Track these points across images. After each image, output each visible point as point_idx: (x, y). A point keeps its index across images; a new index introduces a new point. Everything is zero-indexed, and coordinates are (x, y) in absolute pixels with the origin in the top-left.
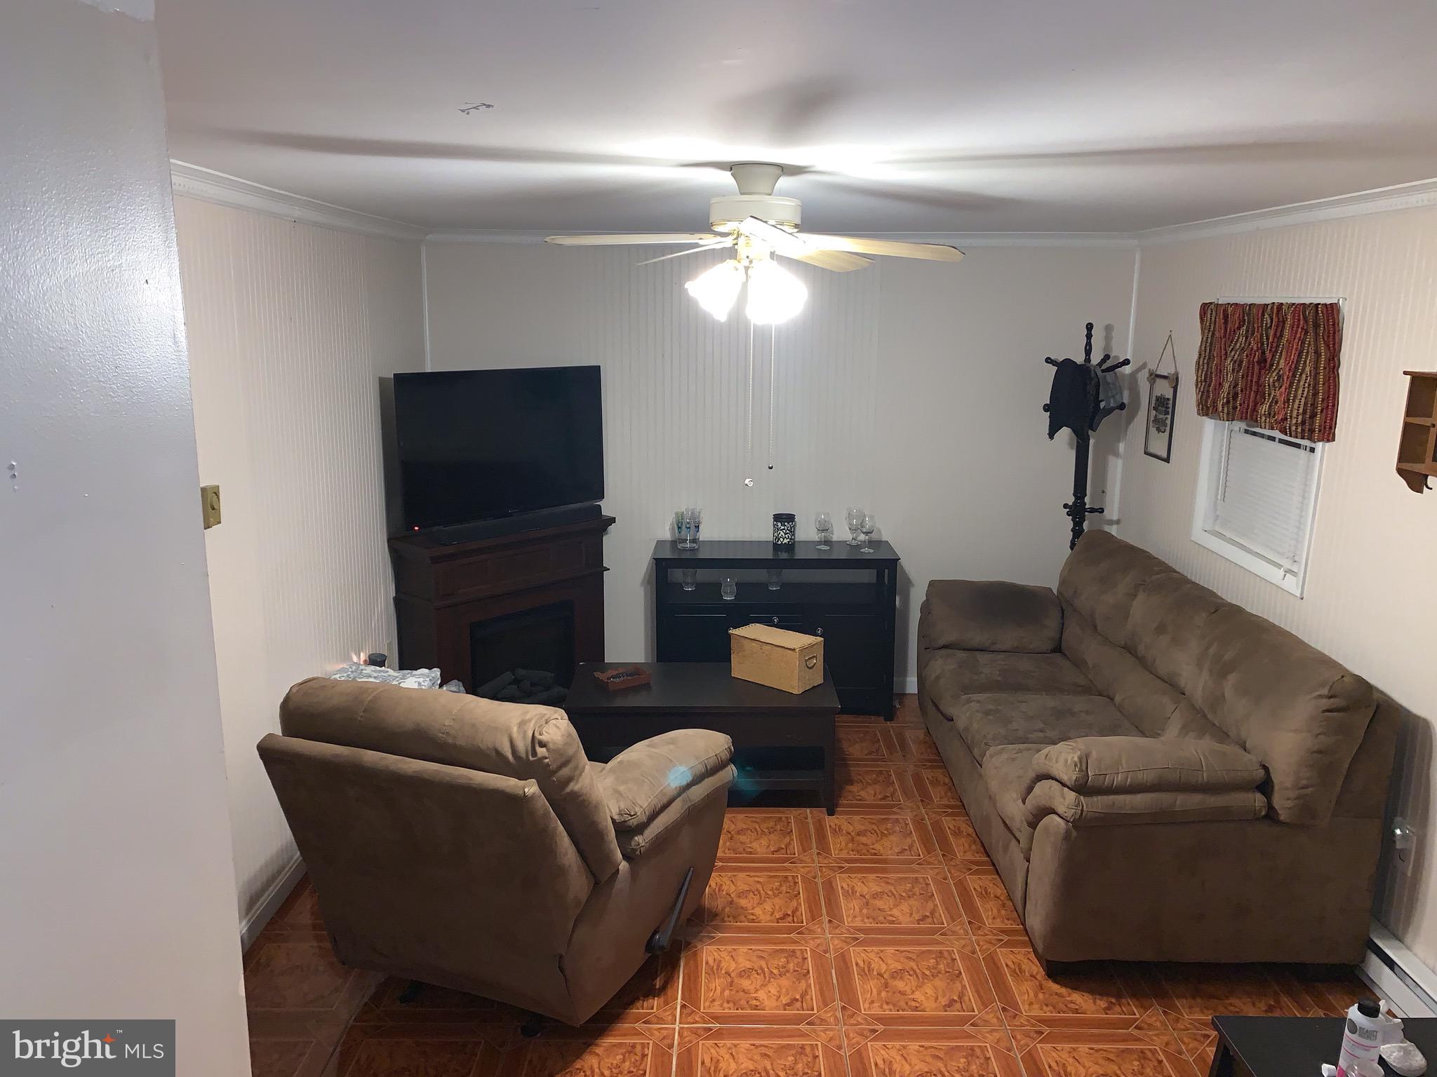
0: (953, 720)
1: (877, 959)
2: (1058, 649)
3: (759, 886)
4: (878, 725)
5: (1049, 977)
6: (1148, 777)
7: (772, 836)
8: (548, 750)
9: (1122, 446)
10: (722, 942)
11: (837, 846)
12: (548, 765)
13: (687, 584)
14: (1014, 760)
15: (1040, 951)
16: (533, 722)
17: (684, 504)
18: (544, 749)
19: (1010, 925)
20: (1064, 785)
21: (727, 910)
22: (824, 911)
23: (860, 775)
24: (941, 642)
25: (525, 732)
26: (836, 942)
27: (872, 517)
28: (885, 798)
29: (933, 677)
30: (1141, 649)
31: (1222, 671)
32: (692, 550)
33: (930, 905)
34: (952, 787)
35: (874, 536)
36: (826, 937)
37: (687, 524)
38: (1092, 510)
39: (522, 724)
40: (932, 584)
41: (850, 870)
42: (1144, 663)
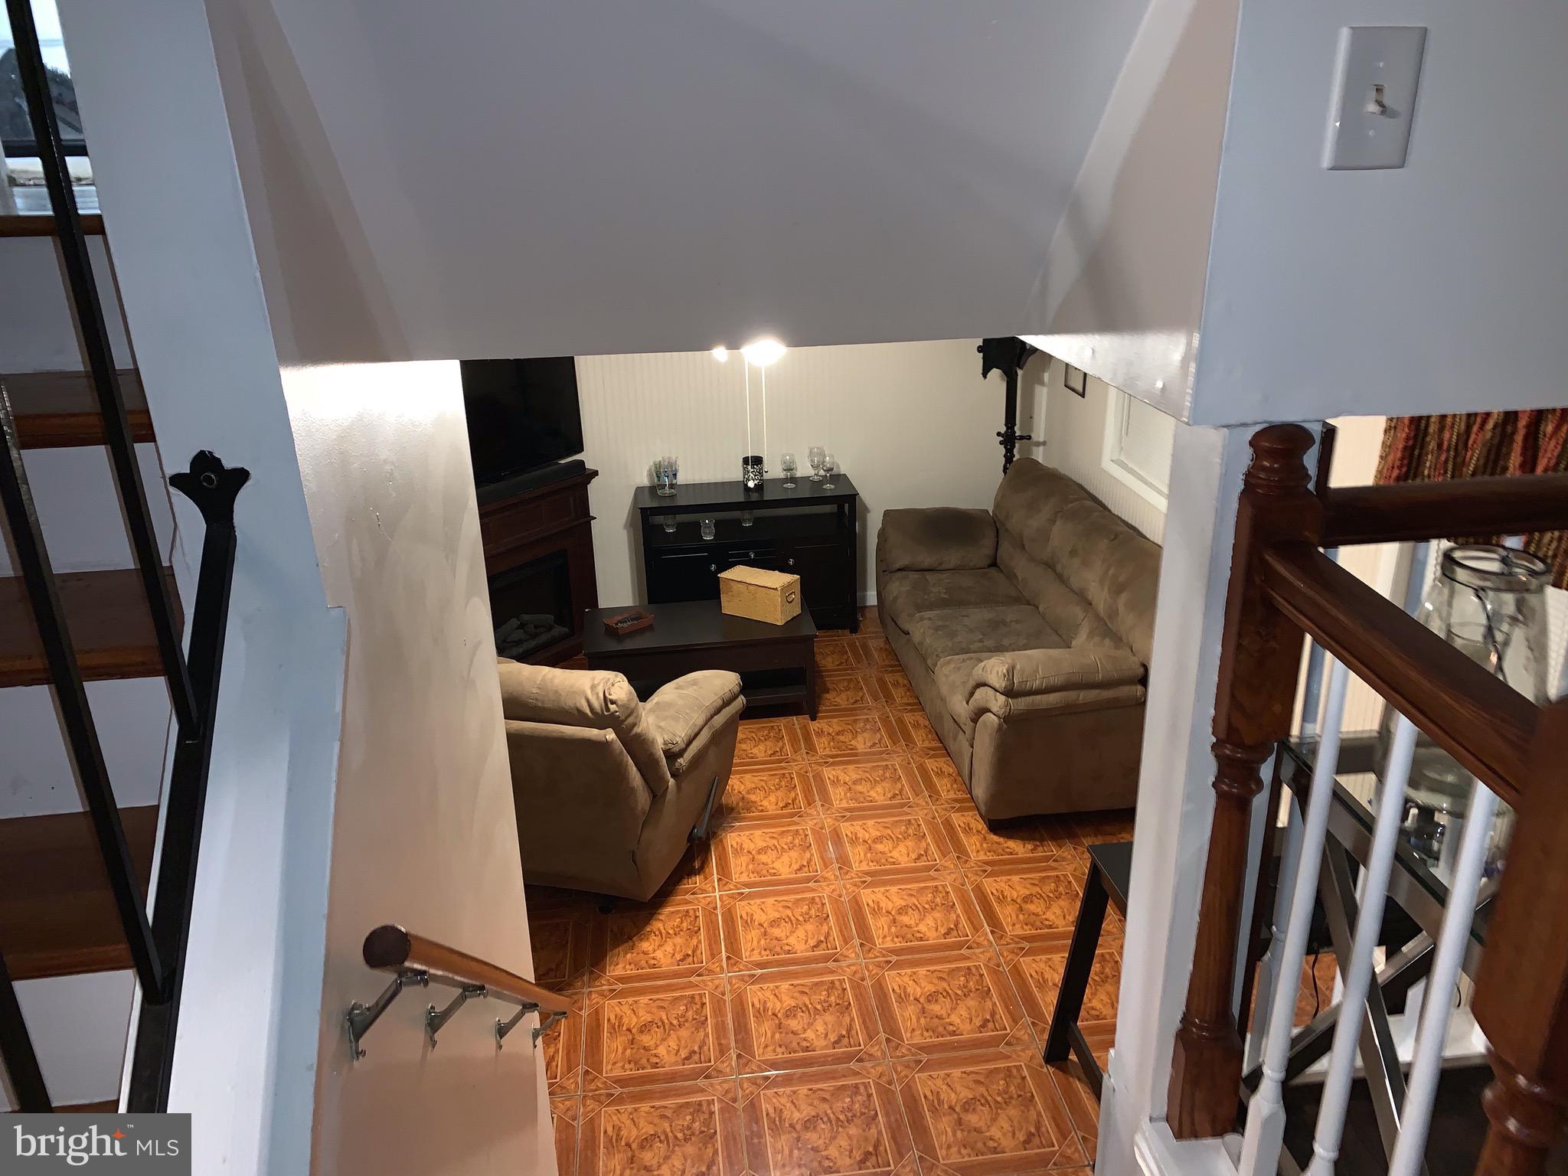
0: (909, 634)
1: (861, 830)
2: (994, 564)
3: (763, 784)
4: (845, 637)
5: (991, 831)
6: (1058, 680)
7: (768, 743)
8: (617, 706)
9: (1046, 376)
10: (741, 829)
11: (822, 745)
12: (619, 717)
13: (668, 526)
14: (959, 669)
15: (983, 812)
16: (602, 685)
17: (659, 453)
18: (614, 706)
19: (960, 795)
20: (996, 691)
21: (741, 804)
22: (817, 798)
23: (834, 684)
24: (897, 566)
25: (597, 694)
26: (829, 820)
27: (832, 456)
28: (856, 702)
29: (891, 599)
30: (1059, 568)
31: (1118, 589)
32: (672, 496)
33: (899, 786)
34: (910, 688)
35: (835, 472)
36: (819, 818)
37: (663, 472)
38: (1022, 438)
39: (593, 687)
40: (887, 513)
41: (833, 764)
42: (1062, 579)
